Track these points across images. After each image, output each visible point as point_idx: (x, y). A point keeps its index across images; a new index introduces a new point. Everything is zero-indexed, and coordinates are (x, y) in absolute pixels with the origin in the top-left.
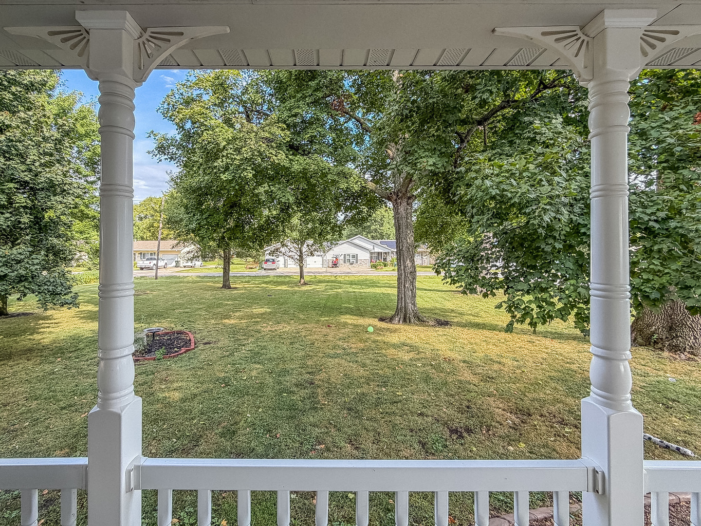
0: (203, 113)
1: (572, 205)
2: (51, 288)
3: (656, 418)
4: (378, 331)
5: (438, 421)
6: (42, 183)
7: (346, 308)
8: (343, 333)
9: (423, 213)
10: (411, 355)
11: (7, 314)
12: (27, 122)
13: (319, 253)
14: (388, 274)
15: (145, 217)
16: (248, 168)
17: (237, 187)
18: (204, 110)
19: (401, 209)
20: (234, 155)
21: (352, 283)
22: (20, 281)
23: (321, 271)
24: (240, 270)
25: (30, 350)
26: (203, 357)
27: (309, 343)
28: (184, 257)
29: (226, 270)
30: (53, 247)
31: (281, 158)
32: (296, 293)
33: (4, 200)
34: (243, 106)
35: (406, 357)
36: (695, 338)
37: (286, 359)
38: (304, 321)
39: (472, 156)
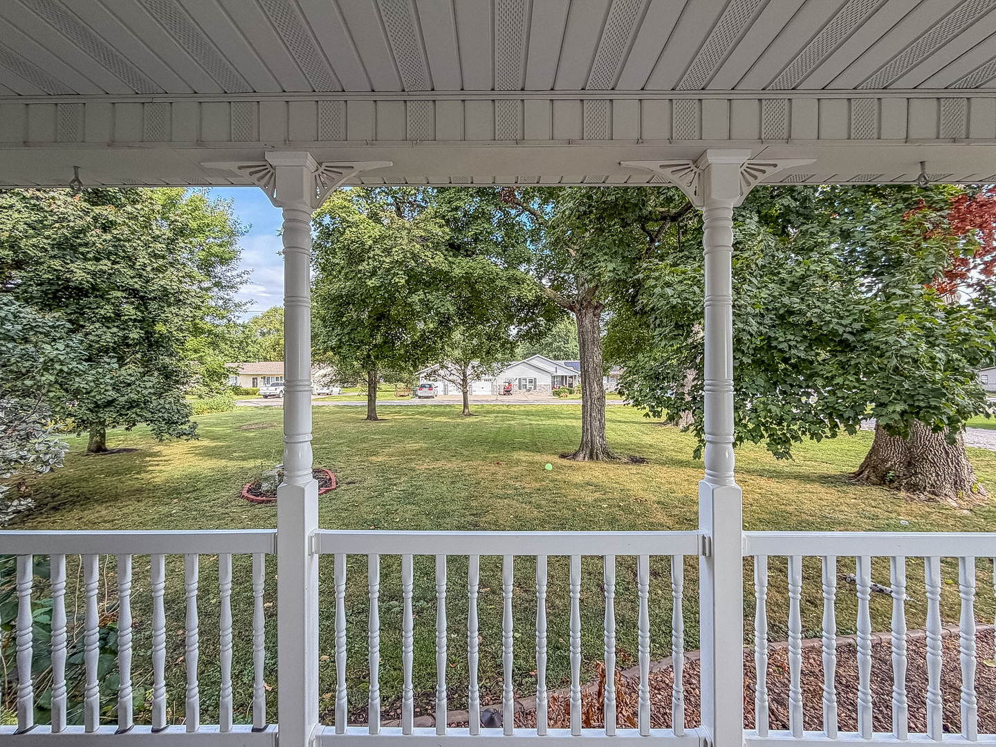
0: (345, 206)
1: (762, 316)
2: (166, 415)
3: (876, 562)
4: (557, 468)
5: (621, 564)
6: (154, 290)
7: (520, 443)
8: (516, 472)
9: (614, 326)
10: (597, 495)
11: (106, 450)
12: (135, 218)
13: (487, 377)
14: (574, 402)
15: (269, 333)
16: (400, 273)
17: (386, 295)
18: (346, 203)
19: (587, 322)
20: (382, 257)
21: (528, 414)
22: (132, 407)
23: (489, 399)
24: (389, 398)
25: (140, 491)
26: (346, 497)
27: (474, 482)
28: (319, 381)
29: (372, 398)
30: (164, 368)
31: (438, 260)
32: (458, 425)
33: (110, 311)
34: (392, 197)
35: (589, 498)
36: (937, 475)
37: (446, 500)
38: (469, 458)
39: (650, 262)
